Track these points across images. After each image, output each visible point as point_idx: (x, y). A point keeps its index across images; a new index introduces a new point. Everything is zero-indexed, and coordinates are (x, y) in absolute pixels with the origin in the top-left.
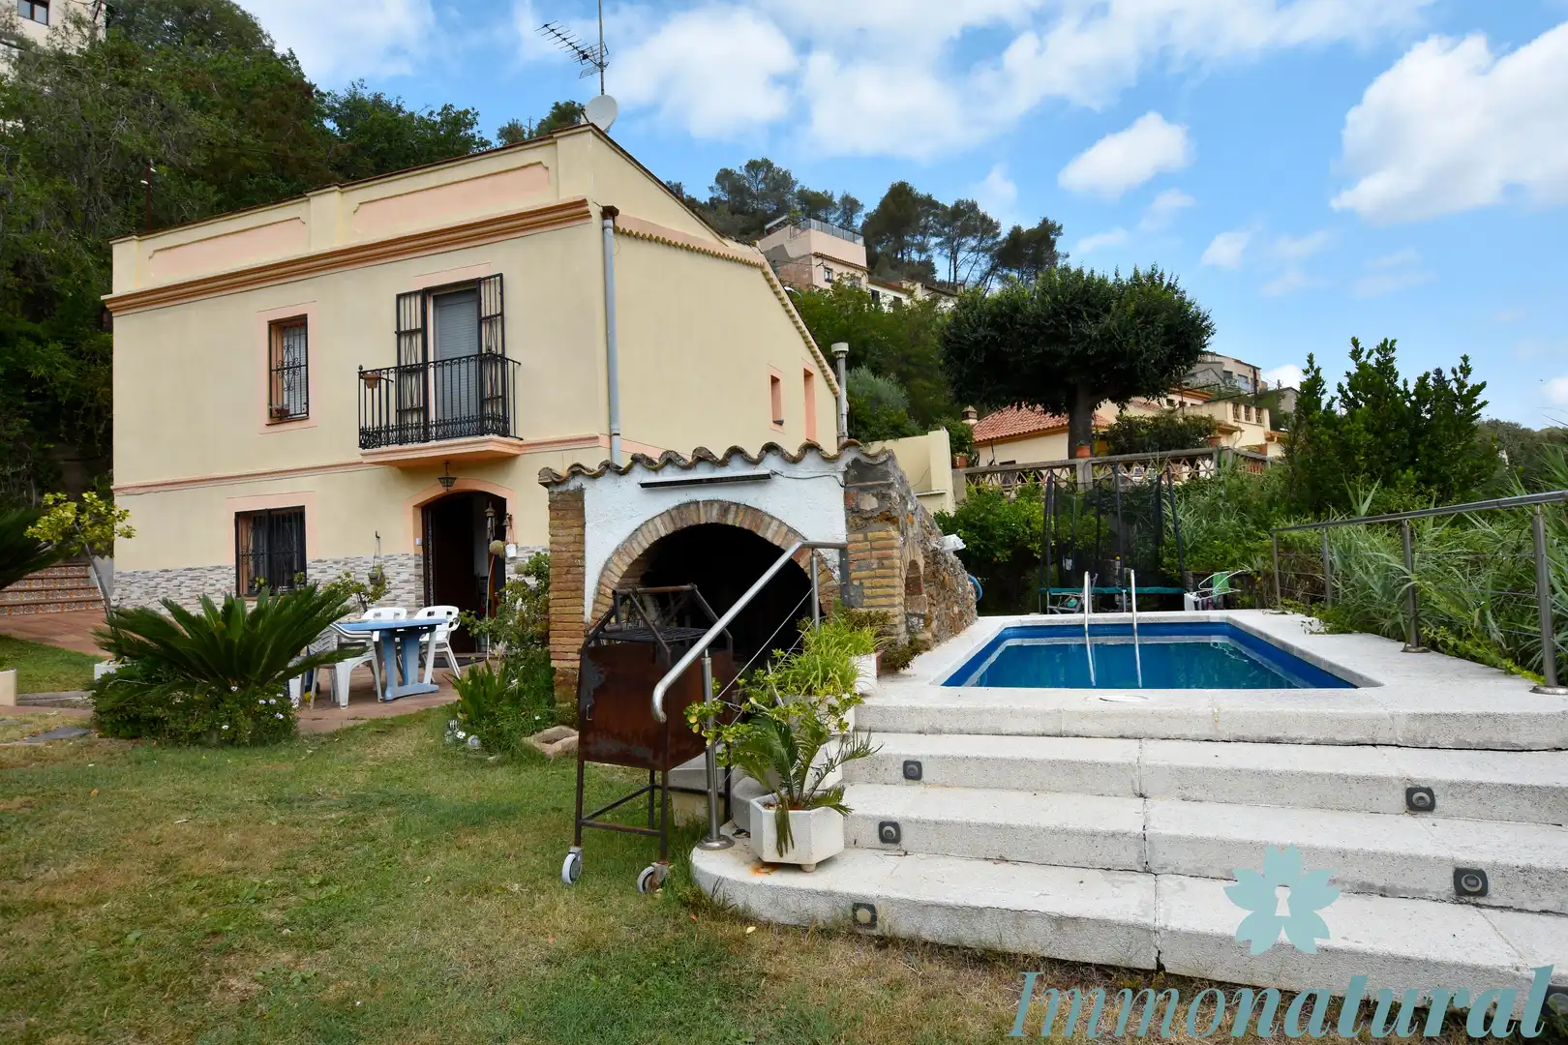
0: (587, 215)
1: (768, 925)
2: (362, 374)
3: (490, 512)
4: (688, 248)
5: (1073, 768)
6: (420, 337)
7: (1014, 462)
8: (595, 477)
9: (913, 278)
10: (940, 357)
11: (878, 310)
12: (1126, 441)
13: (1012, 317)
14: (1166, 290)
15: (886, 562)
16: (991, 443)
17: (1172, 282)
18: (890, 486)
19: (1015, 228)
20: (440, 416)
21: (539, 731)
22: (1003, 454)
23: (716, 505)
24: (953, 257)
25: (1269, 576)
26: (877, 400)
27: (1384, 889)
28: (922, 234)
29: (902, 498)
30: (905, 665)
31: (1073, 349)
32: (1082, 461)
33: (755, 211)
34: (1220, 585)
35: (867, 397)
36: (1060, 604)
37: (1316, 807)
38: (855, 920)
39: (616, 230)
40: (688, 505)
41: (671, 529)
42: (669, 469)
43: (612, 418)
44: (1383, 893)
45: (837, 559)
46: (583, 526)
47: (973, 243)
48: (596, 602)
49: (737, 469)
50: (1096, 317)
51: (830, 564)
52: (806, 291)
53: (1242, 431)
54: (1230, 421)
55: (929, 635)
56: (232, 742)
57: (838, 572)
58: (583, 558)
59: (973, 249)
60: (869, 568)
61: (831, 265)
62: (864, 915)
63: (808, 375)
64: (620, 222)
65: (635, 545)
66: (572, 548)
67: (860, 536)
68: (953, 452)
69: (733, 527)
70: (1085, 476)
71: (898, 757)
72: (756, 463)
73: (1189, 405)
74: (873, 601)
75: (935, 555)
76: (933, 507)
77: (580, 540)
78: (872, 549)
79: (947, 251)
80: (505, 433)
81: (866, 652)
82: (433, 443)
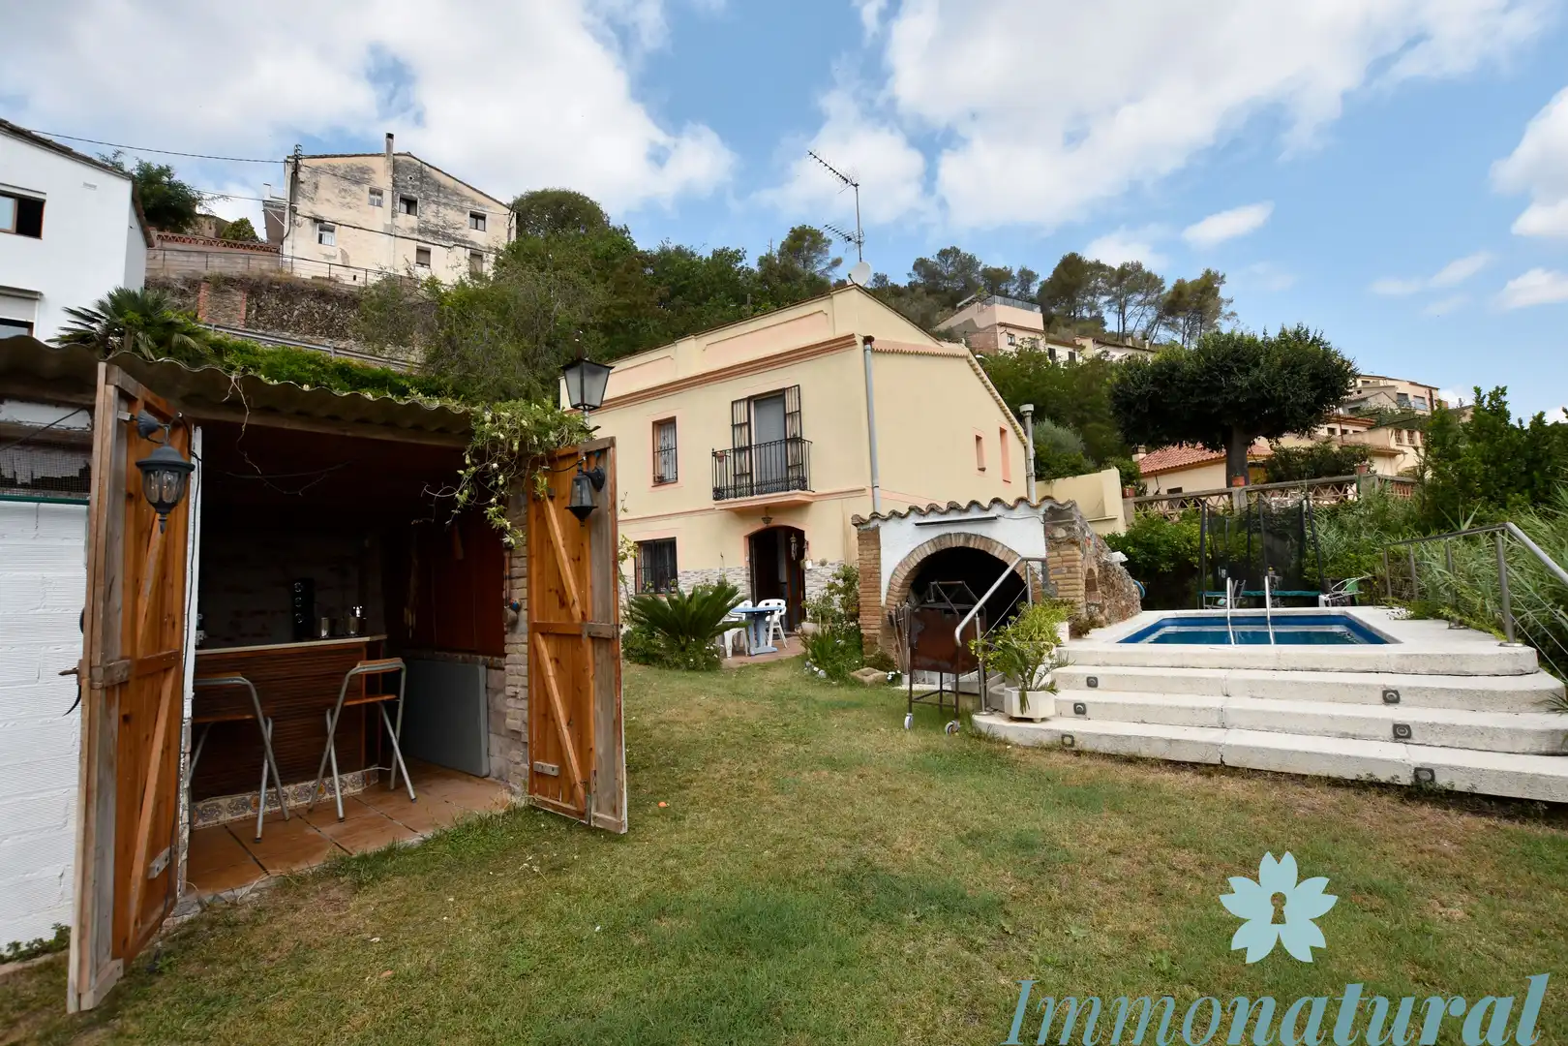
0: (854, 343)
1: (1017, 745)
2: (714, 454)
3: (793, 539)
4: (917, 354)
5: (1188, 680)
6: (747, 428)
7: (1179, 490)
8: (886, 520)
9: (1084, 334)
10: (1110, 410)
11: (1055, 365)
12: (1282, 470)
13: (1171, 375)
14: (1312, 341)
15: (1072, 569)
16: (1155, 474)
17: (1318, 336)
18: (1074, 523)
19: (1178, 281)
20: (759, 480)
21: (858, 669)
22: (1166, 484)
23: (962, 536)
24: (1121, 311)
25: (1383, 581)
26: (1057, 445)
27: (1355, 735)
28: (1092, 295)
29: (1082, 529)
30: (1086, 632)
31: (1226, 399)
32: (1237, 489)
33: (946, 289)
34: (1351, 587)
35: (1049, 445)
36: (1213, 603)
37: (1330, 701)
38: (1063, 743)
39: (872, 350)
40: (944, 536)
41: (934, 551)
42: (931, 514)
43: (873, 475)
44: (1354, 737)
45: (1040, 567)
46: (879, 549)
47: (1140, 298)
48: (888, 594)
49: (974, 514)
50: (1247, 371)
51: (1036, 571)
52: (993, 355)
53: (1405, 454)
54: (1393, 445)
55: (1103, 618)
56: (694, 668)
57: (1041, 576)
58: (879, 568)
59: (1139, 304)
60: (1061, 573)
61: (1013, 332)
62: (1068, 740)
63: (1003, 432)
64: (876, 345)
65: (911, 560)
66: (873, 562)
67: (1055, 554)
68: (1123, 485)
69: (973, 549)
70: (1240, 503)
71: (1084, 675)
72: (987, 510)
73: (1351, 432)
74: (1065, 594)
75: (1106, 566)
76: (1105, 530)
77: (877, 558)
78: (1063, 561)
79: (1115, 307)
80: (804, 488)
81: (1062, 620)
82: (756, 496)
